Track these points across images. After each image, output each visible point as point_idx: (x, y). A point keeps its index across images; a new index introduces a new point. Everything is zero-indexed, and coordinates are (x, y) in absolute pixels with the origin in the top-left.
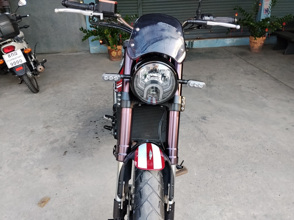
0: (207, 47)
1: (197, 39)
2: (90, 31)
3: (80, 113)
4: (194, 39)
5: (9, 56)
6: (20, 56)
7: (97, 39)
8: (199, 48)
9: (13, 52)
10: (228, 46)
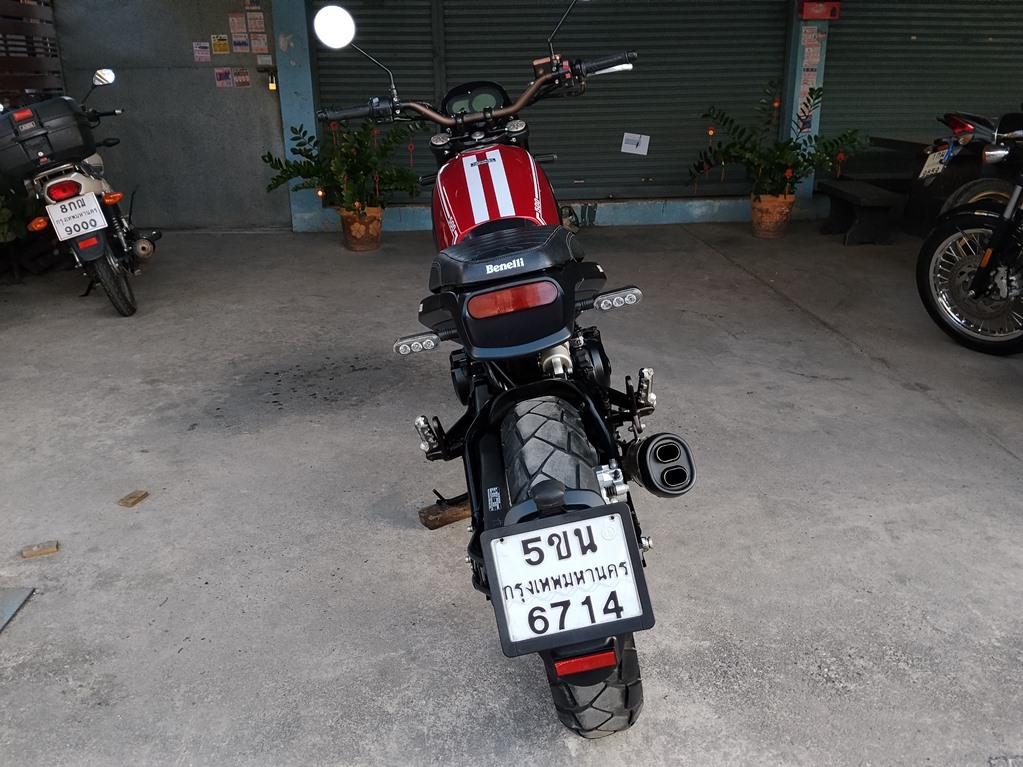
0: (636, 222)
1: (608, 199)
2: (292, 163)
3: (240, 357)
4: (600, 200)
5: (64, 209)
6: (92, 211)
7: (311, 186)
8: (612, 226)
9: (74, 200)
10: (697, 224)
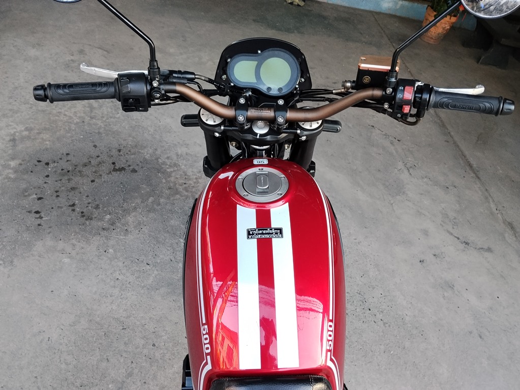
3: (21, 132)
8: (327, 4)
10: (383, 14)
